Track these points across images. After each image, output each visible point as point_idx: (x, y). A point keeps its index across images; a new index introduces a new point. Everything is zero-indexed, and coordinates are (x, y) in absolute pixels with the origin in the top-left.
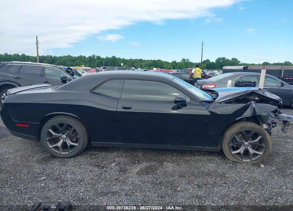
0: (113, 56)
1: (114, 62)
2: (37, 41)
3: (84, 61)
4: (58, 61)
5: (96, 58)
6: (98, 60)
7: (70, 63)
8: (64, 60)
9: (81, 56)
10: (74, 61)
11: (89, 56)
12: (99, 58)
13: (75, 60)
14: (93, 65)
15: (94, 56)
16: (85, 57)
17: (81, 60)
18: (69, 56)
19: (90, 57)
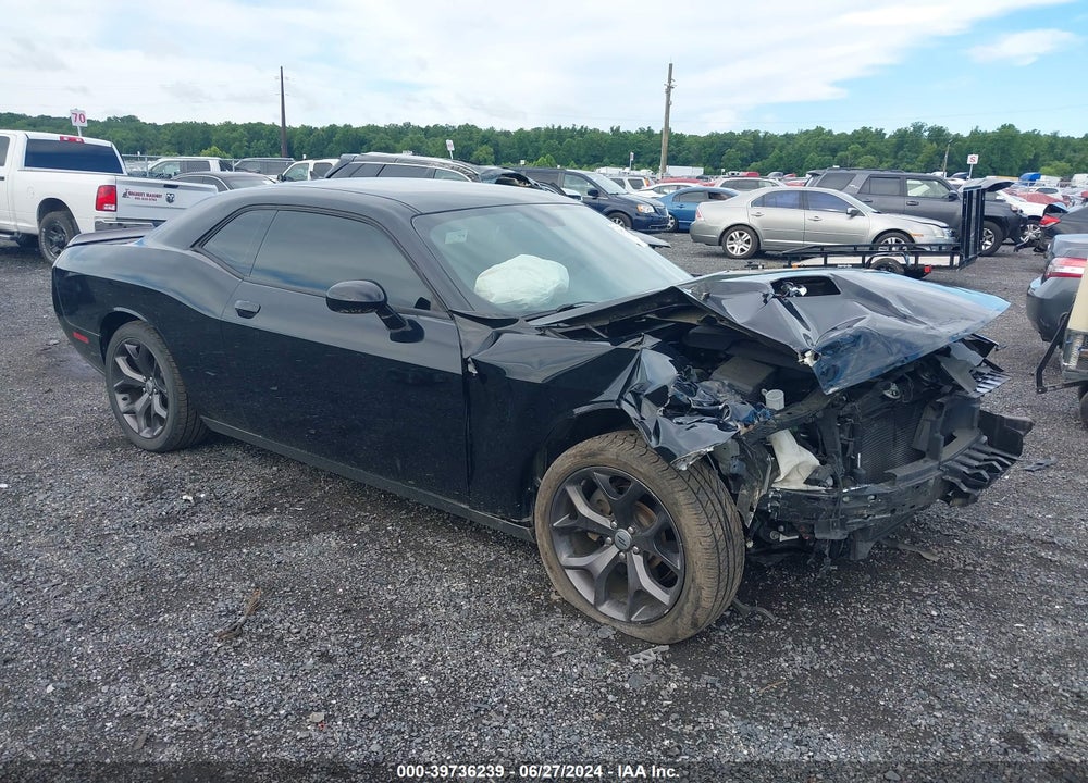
0: (1004, 127)
1: (1004, 151)
2: (670, 80)
3: (874, 152)
4: (777, 151)
5: (926, 134)
6: (934, 144)
7: (817, 159)
8: (797, 146)
9: (864, 129)
10: (834, 151)
11: (899, 131)
12: (938, 134)
13: (840, 145)
14: (908, 163)
15: (918, 128)
16: (880, 134)
17: (863, 144)
18: (819, 131)
19: (902, 136)
